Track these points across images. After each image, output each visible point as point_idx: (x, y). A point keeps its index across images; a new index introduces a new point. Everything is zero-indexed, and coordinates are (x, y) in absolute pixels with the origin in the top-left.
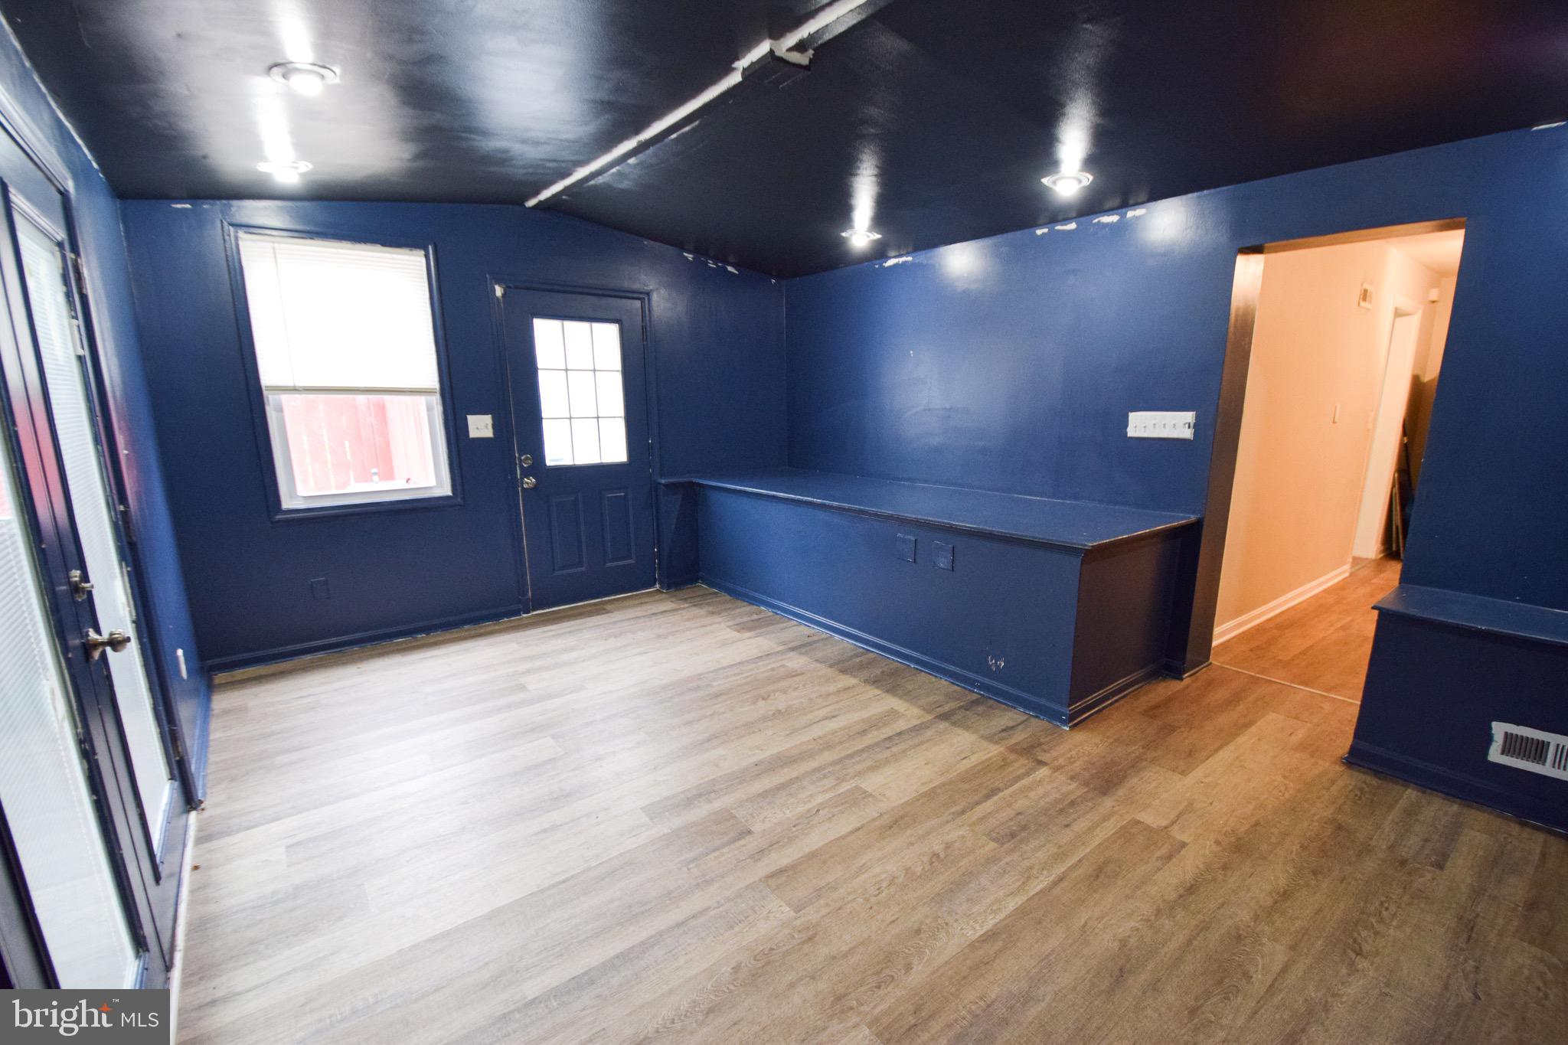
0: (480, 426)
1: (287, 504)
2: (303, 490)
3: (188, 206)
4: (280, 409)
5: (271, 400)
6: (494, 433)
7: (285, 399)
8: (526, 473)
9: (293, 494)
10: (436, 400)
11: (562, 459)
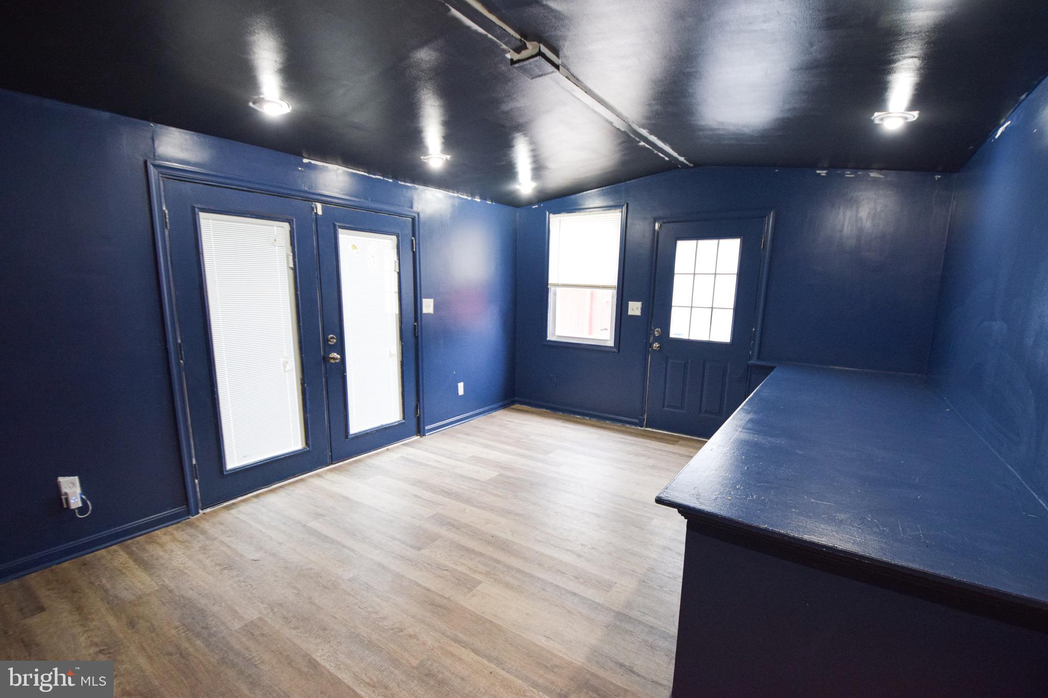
0: (635, 308)
1: (550, 337)
2: (558, 333)
3: (537, 206)
4: (555, 294)
5: (552, 290)
6: (641, 313)
7: (559, 290)
8: (656, 339)
9: (554, 334)
10: (615, 292)
11: (682, 335)
